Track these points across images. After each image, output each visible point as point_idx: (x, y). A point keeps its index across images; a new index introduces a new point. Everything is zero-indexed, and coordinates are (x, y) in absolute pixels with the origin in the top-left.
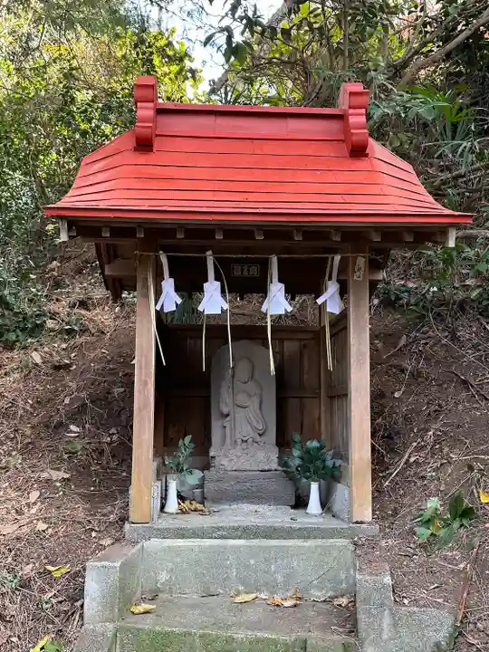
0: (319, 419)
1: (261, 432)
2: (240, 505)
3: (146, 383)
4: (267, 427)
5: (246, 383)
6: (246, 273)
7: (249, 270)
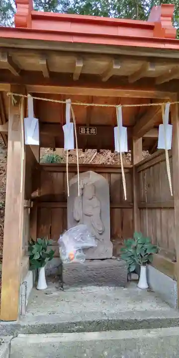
0: (133, 221)
1: (101, 232)
2: (89, 288)
3: (15, 201)
4: (104, 228)
5: (90, 199)
6: (88, 132)
7: (90, 130)
